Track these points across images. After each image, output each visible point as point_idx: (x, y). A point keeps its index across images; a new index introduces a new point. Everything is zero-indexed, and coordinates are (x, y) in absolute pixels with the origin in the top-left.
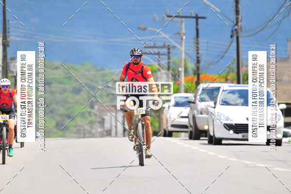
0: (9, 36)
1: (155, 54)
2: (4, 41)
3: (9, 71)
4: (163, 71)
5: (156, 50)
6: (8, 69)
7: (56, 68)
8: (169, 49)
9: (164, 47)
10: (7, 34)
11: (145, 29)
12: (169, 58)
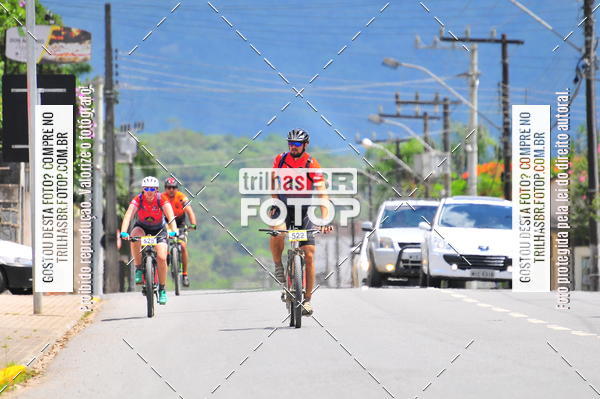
0: (117, 82)
1: (417, 117)
2: (108, 92)
3: (117, 155)
4: (433, 153)
5: (419, 110)
6: (116, 149)
7: (214, 147)
8: (446, 107)
9: (435, 102)
10: (114, 78)
11: (396, 66)
12: (446, 126)
